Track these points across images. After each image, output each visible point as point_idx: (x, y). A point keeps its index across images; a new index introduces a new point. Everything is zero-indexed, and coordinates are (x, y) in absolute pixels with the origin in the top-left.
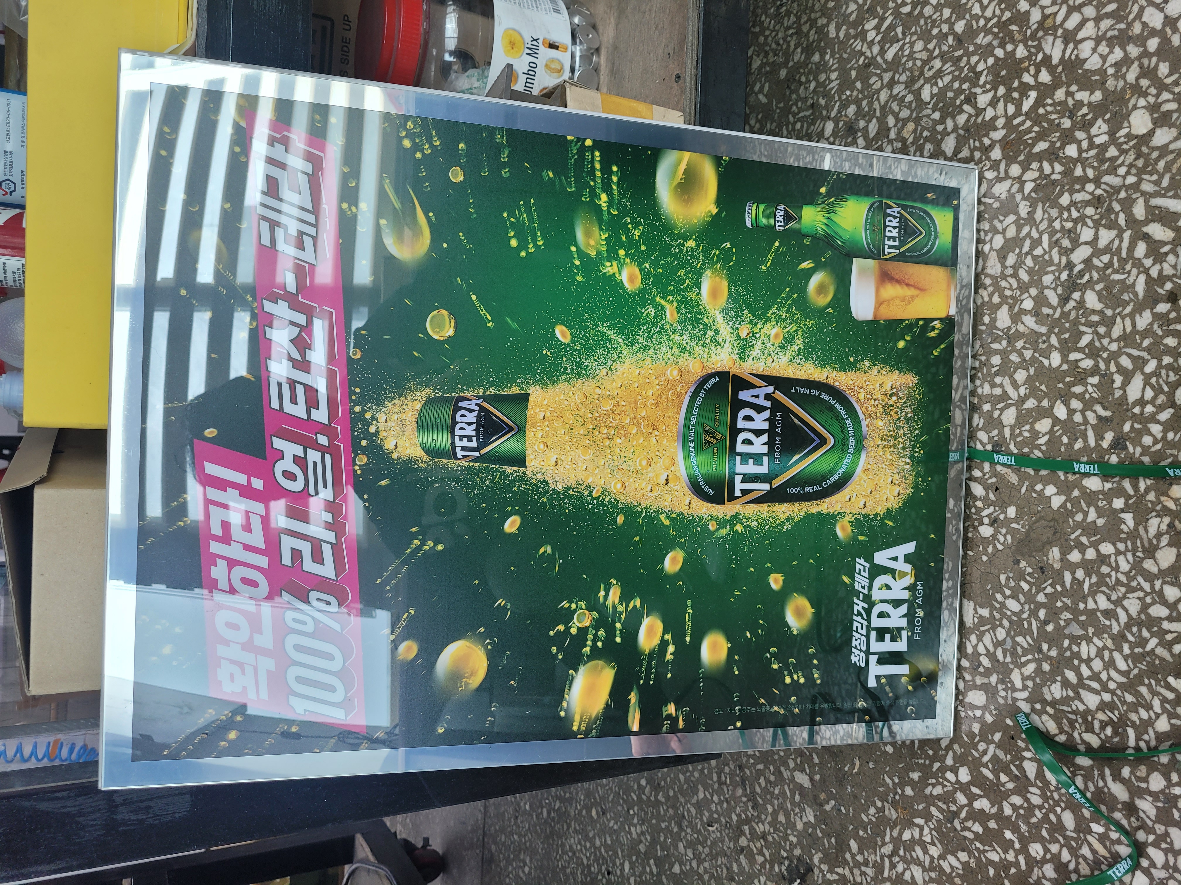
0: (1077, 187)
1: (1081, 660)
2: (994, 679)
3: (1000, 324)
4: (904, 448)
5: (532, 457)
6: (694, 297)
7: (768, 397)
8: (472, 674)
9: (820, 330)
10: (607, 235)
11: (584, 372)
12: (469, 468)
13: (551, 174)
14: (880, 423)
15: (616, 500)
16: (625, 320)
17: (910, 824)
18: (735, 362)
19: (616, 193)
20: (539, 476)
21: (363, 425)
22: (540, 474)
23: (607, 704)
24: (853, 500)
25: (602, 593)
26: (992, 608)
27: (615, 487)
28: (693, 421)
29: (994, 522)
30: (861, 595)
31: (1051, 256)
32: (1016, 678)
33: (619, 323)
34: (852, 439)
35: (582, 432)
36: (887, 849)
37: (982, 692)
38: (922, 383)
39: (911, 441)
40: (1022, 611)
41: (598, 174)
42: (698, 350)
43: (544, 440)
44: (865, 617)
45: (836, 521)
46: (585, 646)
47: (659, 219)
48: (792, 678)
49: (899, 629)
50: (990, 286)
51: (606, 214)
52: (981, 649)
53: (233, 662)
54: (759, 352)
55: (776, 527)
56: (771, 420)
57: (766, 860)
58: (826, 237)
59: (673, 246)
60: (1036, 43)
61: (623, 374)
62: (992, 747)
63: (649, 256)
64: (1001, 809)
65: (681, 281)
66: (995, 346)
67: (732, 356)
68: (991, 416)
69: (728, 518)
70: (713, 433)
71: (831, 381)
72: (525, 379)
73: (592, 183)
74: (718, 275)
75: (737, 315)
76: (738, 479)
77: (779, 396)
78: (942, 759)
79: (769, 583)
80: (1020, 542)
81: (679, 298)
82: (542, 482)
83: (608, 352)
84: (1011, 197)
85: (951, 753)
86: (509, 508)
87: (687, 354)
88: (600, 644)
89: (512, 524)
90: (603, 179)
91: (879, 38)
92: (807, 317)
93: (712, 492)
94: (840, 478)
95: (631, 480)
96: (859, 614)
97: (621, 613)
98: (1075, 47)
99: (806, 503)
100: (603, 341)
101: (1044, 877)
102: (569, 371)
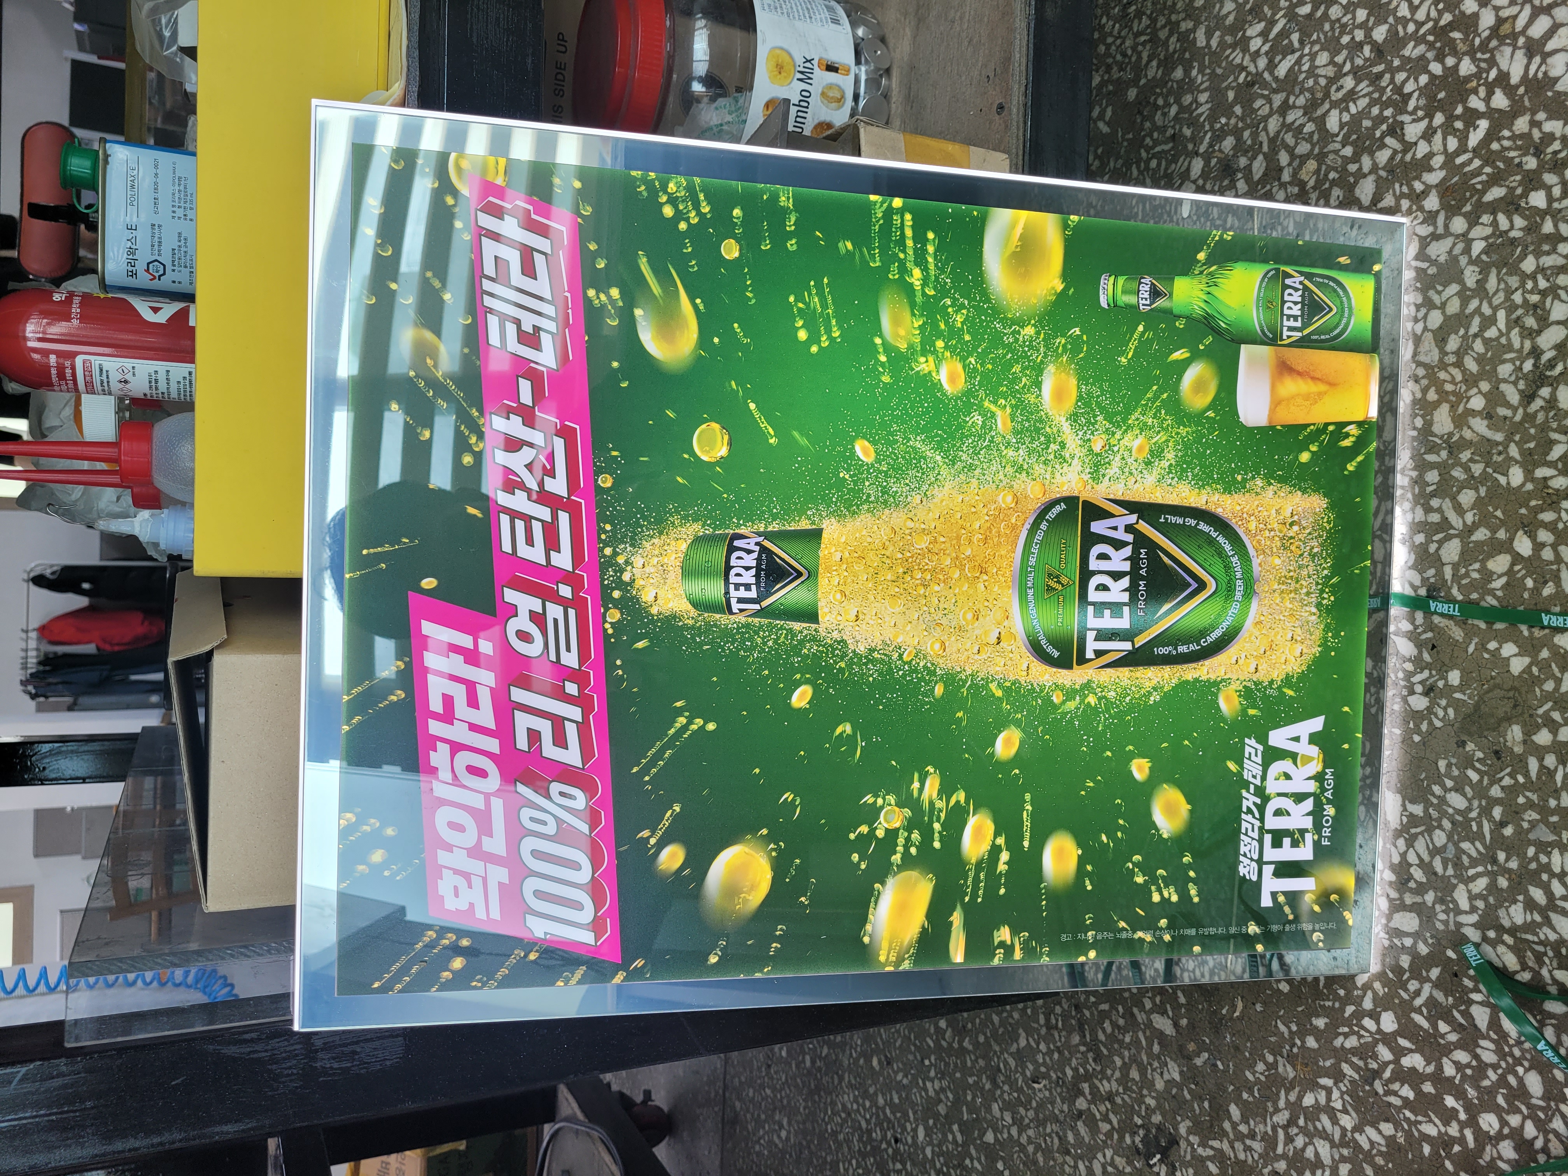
0: (1546, 247)
1: (1552, 875)
2: (1430, 897)
3: (1437, 429)
4: (1308, 594)
5: (826, 610)
6: (1032, 400)
7: (1129, 529)
8: (753, 888)
9: (1198, 440)
10: (921, 323)
11: (892, 500)
12: (747, 626)
13: (849, 245)
14: (1277, 561)
15: (933, 664)
16: (945, 432)
17: (1314, 1086)
18: (1086, 483)
19: (932, 267)
20: (835, 635)
21: (615, 571)
22: (836, 632)
23: (923, 927)
24: (1240, 662)
25: (916, 785)
26: (1427, 804)
27: (932, 648)
28: (1032, 561)
29: (1429, 691)
30: (1252, 787)
31: (1509, 339)
32: (1461, 897)
33: (937, 435)
34: (1239, 583)
35: (889, 577)
36: (1282, 1118)
37: (1413, 915)
38: (1332, 507)
39: (1317, 584)
40: (1469, 809)
41: (910, 243)
42: (1039, 469)
43: (841, 588)
44: (1257, 815)
45: (1219, 689)
46: (895, 853)
47: (988, 300)
48: (1161, 894)
49: (1303, 832)
50: (1423, 377)
51: (919, 294)
52: (1412, 858)
53: (456, 872)
54: (1117, 470)
55: (1140, 699)
56: (1133, 559)
57: (1113, 1128)
58: (1205, 318)
59: (1005, 334)
60: (1487, 56)
61: (942, 501)
62: (1427, 988)
63: (975, 348)
64: (1440, 1068)
65: (1016, 380)
66: (1431, 458)
67: (1083, 476)
68: (1426, 551)
69: (1078, 687)
70: (1057, 577)
71: (1212, 508)
72: (817, 510)
73: (902, 256)
74: (1064, 371)
75: (1088, 422)
76: (1091, 636)
77: (1144, 527)
78: (1358, 1001)
79: (1131, 772)
80: (1468, 716)
81: (1013, 402)
82: (839, 643)
83: (923, 474)
84: (1453, 259)
85: (1369, 994)
86: (798, 676)
87: (1024, 474)
88: (913, 851)
89: (801, 697)
90: (915, 250)
91: (1266, 48)
92: (1180, 423)
93: (1056, 654)
94: (1224, 634)
95: (953, 639)
96: (1249, 811)
97: (940, 811)
98: (1543, 61)
99: (1179, 667)
100: (916, 459)
101: (1500, 1158)
102: (872, 498)
